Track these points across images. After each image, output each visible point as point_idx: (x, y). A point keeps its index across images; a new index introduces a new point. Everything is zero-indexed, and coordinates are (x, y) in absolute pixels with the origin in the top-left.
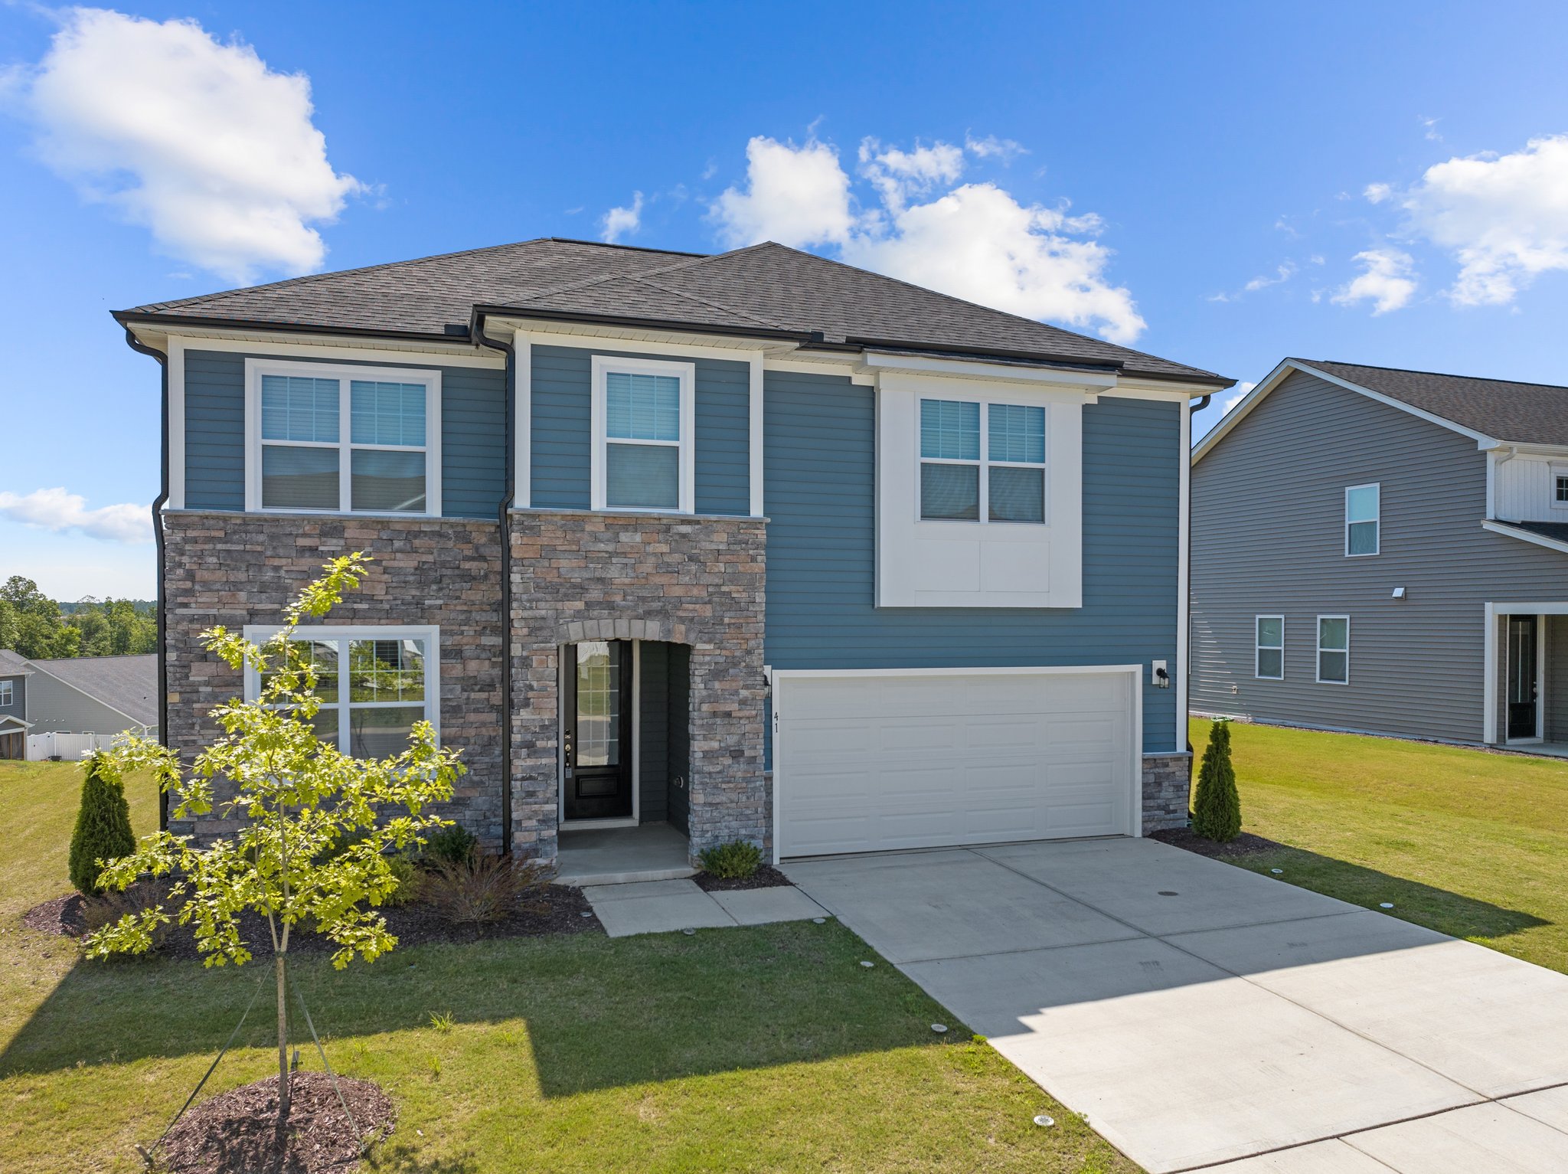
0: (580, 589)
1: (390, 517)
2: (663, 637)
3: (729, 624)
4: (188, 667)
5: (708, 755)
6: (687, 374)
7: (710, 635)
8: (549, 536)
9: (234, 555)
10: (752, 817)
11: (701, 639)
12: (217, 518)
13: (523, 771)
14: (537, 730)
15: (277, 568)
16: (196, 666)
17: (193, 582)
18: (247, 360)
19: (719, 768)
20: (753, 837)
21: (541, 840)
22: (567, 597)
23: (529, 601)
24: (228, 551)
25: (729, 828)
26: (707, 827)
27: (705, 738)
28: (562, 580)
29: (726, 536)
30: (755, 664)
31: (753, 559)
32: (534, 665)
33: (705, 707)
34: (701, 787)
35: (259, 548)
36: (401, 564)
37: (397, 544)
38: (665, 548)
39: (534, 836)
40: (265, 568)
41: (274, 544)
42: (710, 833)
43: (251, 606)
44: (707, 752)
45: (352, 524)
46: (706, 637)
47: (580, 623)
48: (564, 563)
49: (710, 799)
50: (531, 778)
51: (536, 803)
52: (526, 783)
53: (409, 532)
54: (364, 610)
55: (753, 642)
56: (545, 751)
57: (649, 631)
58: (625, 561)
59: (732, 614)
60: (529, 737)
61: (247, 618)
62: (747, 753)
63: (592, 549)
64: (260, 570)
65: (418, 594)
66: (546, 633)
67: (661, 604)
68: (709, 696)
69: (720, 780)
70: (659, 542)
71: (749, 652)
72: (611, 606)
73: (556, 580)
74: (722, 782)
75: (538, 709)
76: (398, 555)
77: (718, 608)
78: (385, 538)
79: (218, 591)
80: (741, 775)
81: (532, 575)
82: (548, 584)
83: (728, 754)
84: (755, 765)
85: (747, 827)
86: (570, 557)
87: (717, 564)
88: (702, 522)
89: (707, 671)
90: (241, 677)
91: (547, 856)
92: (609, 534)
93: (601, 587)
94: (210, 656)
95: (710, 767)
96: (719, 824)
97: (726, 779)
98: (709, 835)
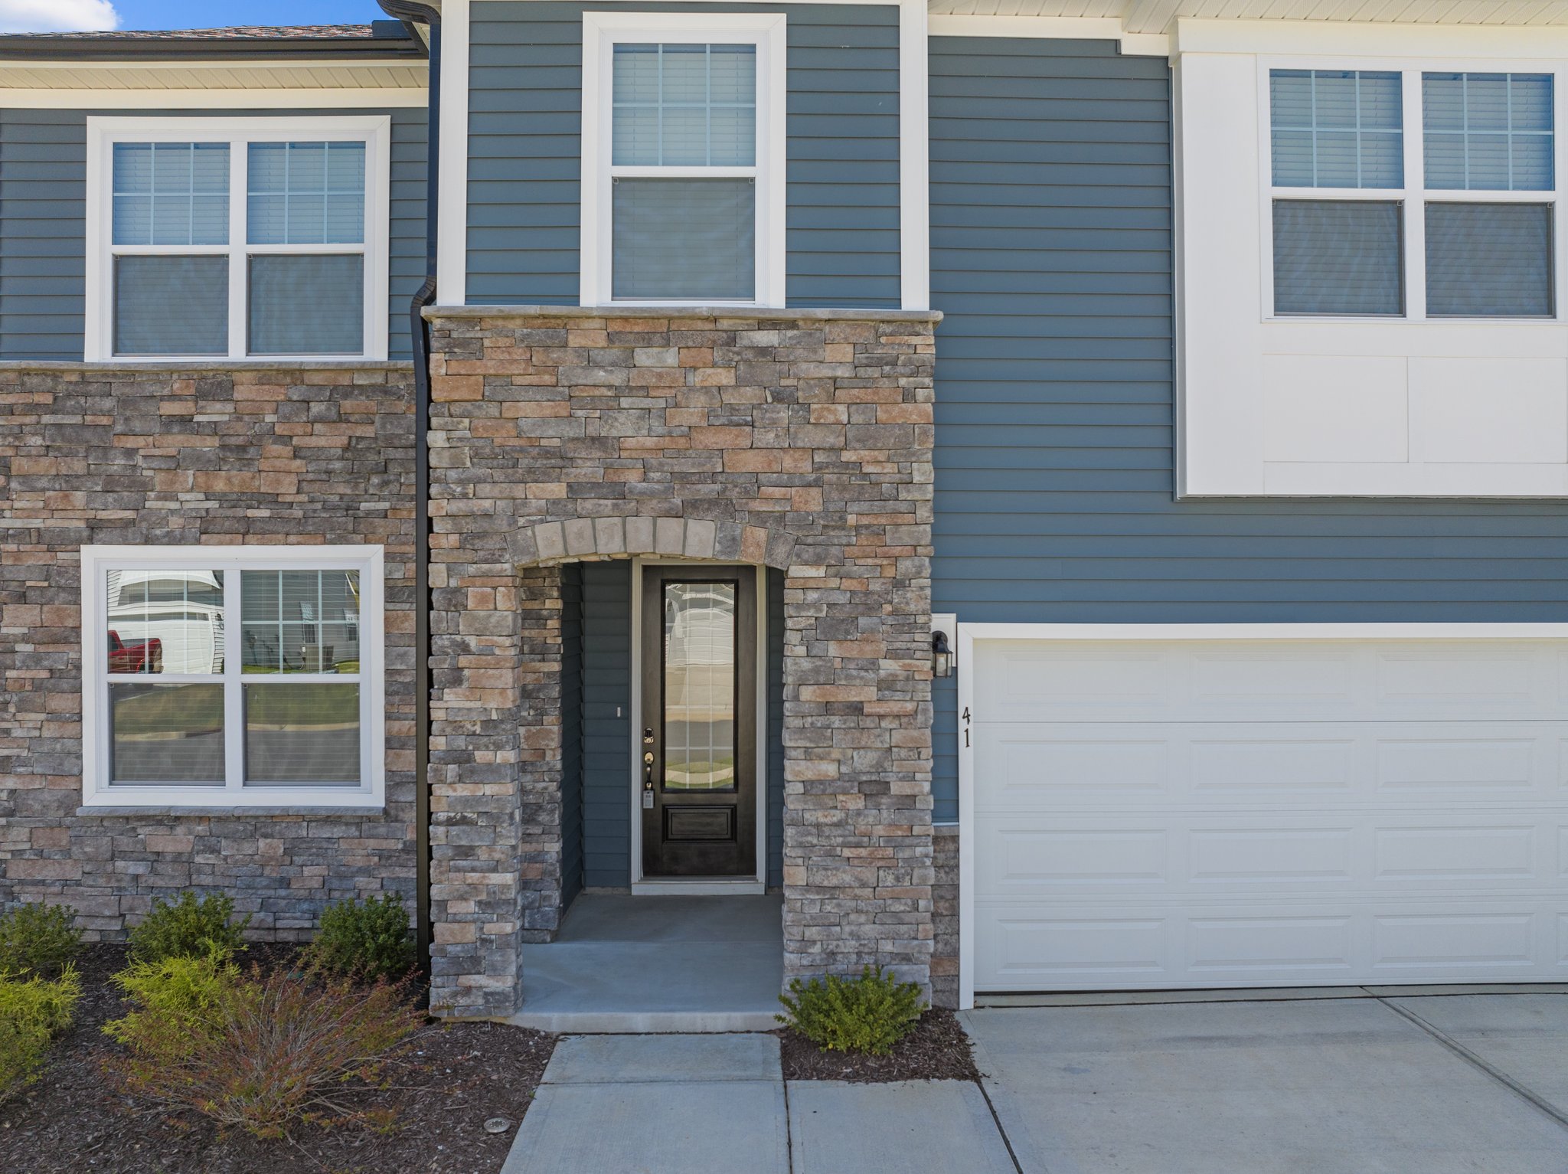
0: (558, 460)
1: (302, 363)
2: (722, 552)
3: (857, 528)
5: (817, 789)
6: (770, 36)
7: (819, 549)
8: (499, 357)
9: (68, 431)
10: (907, 918)
11: (798, 556)
12: (43, 373)
13: (451, 807)
14: (478, 729)
15: (130, 453)
16: (10, 611)
17: (9, 476)
18: (91, 120)
19: (838, 816)
20: (907, 958)
21: (484, 941)
22: (534, 475)
23: (460, 482)
24: (59, 426)
25: (859, 938)
26: (812, 933)
27: (808, 755)
28: (523, 443)
29: (850, 349)
30: (912, 607)
31: (908, 396)
32: (470, 605)
33: (806, 693)
34: (799, 852)
35: (104, 421)
36: (322, 442)
37: (316, 408)
38: (725, 377)
39: (471, 933)
40: (113, 452)
41: (128, 413)
42: (819, 945)
43: (91, 514)
44: (812, 782)
45: (246, 377)
46: (809, 553)
47: (558, 524)
48: (528, 411)
49: (819, 878)
50: (464, 821)
51: (473, 870)
52: (454, 830)
53: (336, 387)
54: (262, 519)
55: (908, 563)
56: (492, 772)
57: (692, 540)
58: (646, 403)
59: (865, 506)
60: (461, 743)
61: (86, 534)
62: (895, 789)
63: (581, 381)
64: (105, 456)
65: (349, 491)
66: (493, 543)
67: (718, 487)
68: (816, 670)
69: (840, 840)
70: (714, 365)
71: (899, 584)
72: (619, 493)
73: (516, 442)
74: (844, 845)
75: (477, 689)
76: (318, 427)
77: (835, 495)
78: (295, 398)
79: (44, 490)
80: (882, 833)
81: (468, 434)
82: (497, 450)
83: (856, 789)
84: (913, 812)
85: (894, 938)
86: (538, 397)
87: (833, 407)
88: (801, 323)
89: (813, 621)
90: (77, 629)
91: (495, 971)
92: (615, 353)
93: (599, 454)
94: (30, 594)
95: (820, 814)
96: (838, 929)
97: (851, 839)
98: (816, 949)
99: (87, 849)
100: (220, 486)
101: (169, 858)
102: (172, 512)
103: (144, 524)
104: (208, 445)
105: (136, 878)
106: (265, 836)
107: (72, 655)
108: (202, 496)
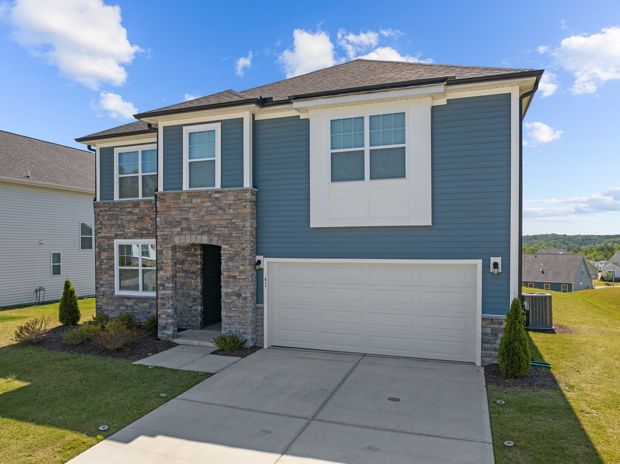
0: (179, 223)
1: (151, 199)
2: (209, 242)
3: (235, 236)
4: (100, 253)
5: (228, 294)
6: (218, 127)
7: (227, 242)
8: (169, 202)
9: (111, 215)
11: (223, 243)
12: (107, 203)
13: (161, 296)
14: (166, 279)
15: (122, 220)
16: (102, 253)
17: (102, 225)
18: (115, 148)
19: (231, 301)
20: (245, 334)
21: (167, 323)
22: (175, 226)
23: (162, 228)
24: (110, 214)
27: (226, 287)
28: (173, 220)
29: (233, 197)
30: (246, 255)
31: (245, 207)
32: (164, 253)
33: (225, 273)
34: (224, 308)
35: (117, 213)
38: (209, 204)
39: (165, 322)
40: (119, 219)
41: (121, 211)
43: (115, 233)
44: (226, 293)
45: (142, 202)
46: (225, 242)
47: (179, 237)
48: (174, 213)
49: (228, 314)
50: (163, 298)
51: (165, 308)
52: (162, 300)
54: (145, 233)
56: (168, 288)
57: (203, 240)
58: (195, 210)
59: (236, 232)
60: (163, 282)
61: (115, 237)
62: (243, 295)
63: (183, 206)
64: (118, 221)
66: (167, 241)
67: (208, 228)
68: (227, 268)
69: (232, 306)
70: (207, 202)
72: (190, 229)
73: (171, 219)
74: (233, 307)
75: (166, 271)
77: (231, 230)
79: (108, 228)
80: (240, 305)
81: (163, 218)
82: (168, 221)
83: (235, 295)
84: (246, 301)
85: (243, 328)
86: (175, 210)
87: (230, 210)
88: (224, 192)
89: (226, 257)
90: (113, 257)
91: (169, 330)
92: (189, 200)
93: (186, 222)
94: (106, 250)
95: (228, 300)
96: (232, 326)
97: (234, 306)
98: (227, 330)
99: (116, 304)
100: (137, 226)
101: (129, 306)
102: (129, 232)
103: (124, 235)
104: (135, 217)
105: (124, 310)
106: (146, 302)
107: (113, 263)
108: (134, 229)
